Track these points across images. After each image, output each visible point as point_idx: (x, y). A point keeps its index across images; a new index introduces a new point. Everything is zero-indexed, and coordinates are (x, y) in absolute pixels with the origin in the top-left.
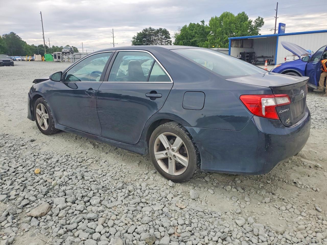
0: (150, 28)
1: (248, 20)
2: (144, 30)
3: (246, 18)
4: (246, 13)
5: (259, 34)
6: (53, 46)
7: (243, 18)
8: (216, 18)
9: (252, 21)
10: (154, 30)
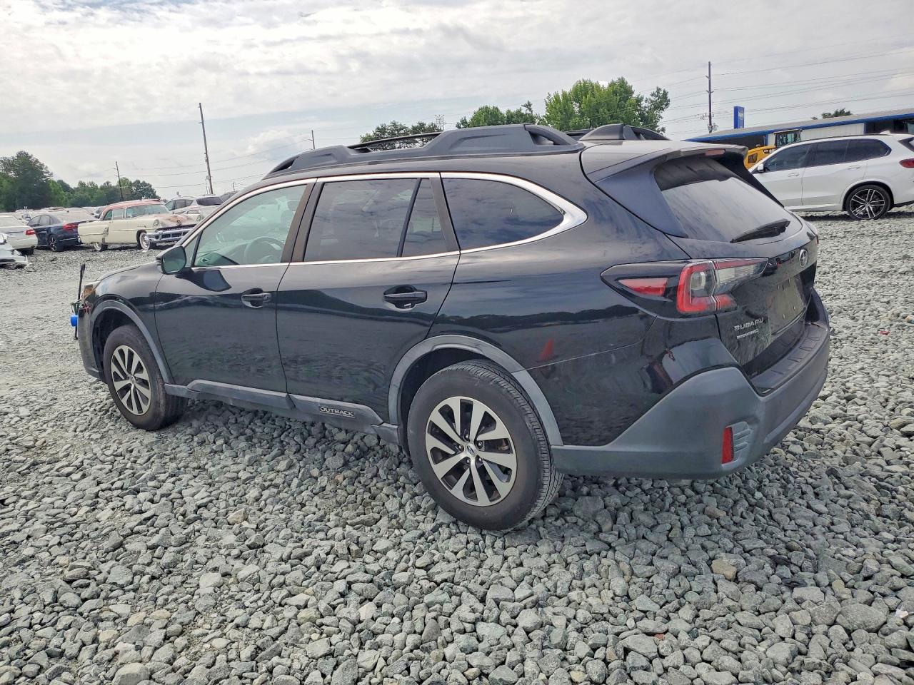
0: (394, 124)
1: (634, 95)
2: (378, 128)
3: (629, 92)
4: (627, 79)
5: (660, 127)
7: (622, 90)
8: (564, 95)
9: (642, 99)
10: (401, 129)
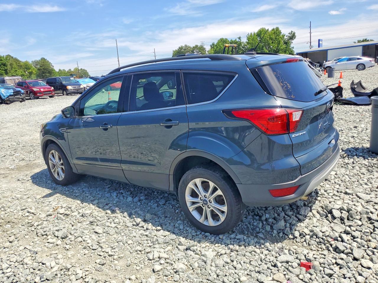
0: (186, 46)
3: (280, 32)
4: (279, 28)
6: (60, 70)
8: (254, 34)
9: (285, 35)
